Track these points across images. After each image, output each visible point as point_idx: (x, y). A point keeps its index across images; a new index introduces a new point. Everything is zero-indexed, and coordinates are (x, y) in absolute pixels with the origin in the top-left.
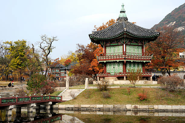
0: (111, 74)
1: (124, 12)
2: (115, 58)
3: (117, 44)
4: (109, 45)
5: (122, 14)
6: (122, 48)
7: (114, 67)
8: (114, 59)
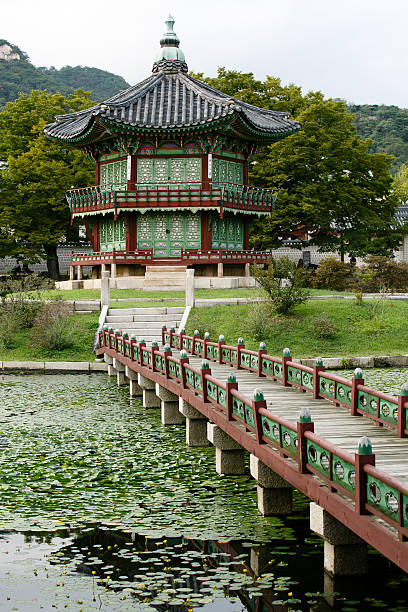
0: (157, 254)
1: (175, 43)
2: (176, 199)
3: (180, 152)
4: (149, 152)
5: (172, 50)
6: (200, 166)
7: (168, 232)
8: (180, 204)
